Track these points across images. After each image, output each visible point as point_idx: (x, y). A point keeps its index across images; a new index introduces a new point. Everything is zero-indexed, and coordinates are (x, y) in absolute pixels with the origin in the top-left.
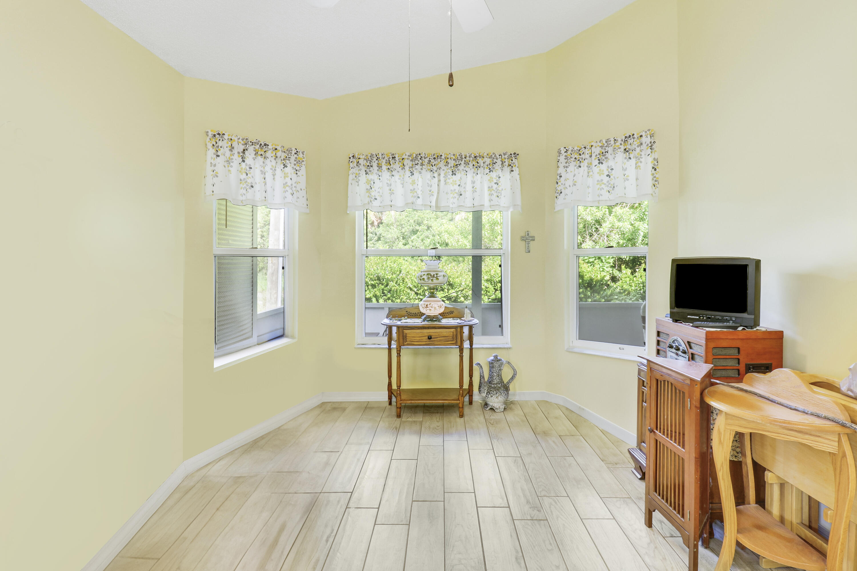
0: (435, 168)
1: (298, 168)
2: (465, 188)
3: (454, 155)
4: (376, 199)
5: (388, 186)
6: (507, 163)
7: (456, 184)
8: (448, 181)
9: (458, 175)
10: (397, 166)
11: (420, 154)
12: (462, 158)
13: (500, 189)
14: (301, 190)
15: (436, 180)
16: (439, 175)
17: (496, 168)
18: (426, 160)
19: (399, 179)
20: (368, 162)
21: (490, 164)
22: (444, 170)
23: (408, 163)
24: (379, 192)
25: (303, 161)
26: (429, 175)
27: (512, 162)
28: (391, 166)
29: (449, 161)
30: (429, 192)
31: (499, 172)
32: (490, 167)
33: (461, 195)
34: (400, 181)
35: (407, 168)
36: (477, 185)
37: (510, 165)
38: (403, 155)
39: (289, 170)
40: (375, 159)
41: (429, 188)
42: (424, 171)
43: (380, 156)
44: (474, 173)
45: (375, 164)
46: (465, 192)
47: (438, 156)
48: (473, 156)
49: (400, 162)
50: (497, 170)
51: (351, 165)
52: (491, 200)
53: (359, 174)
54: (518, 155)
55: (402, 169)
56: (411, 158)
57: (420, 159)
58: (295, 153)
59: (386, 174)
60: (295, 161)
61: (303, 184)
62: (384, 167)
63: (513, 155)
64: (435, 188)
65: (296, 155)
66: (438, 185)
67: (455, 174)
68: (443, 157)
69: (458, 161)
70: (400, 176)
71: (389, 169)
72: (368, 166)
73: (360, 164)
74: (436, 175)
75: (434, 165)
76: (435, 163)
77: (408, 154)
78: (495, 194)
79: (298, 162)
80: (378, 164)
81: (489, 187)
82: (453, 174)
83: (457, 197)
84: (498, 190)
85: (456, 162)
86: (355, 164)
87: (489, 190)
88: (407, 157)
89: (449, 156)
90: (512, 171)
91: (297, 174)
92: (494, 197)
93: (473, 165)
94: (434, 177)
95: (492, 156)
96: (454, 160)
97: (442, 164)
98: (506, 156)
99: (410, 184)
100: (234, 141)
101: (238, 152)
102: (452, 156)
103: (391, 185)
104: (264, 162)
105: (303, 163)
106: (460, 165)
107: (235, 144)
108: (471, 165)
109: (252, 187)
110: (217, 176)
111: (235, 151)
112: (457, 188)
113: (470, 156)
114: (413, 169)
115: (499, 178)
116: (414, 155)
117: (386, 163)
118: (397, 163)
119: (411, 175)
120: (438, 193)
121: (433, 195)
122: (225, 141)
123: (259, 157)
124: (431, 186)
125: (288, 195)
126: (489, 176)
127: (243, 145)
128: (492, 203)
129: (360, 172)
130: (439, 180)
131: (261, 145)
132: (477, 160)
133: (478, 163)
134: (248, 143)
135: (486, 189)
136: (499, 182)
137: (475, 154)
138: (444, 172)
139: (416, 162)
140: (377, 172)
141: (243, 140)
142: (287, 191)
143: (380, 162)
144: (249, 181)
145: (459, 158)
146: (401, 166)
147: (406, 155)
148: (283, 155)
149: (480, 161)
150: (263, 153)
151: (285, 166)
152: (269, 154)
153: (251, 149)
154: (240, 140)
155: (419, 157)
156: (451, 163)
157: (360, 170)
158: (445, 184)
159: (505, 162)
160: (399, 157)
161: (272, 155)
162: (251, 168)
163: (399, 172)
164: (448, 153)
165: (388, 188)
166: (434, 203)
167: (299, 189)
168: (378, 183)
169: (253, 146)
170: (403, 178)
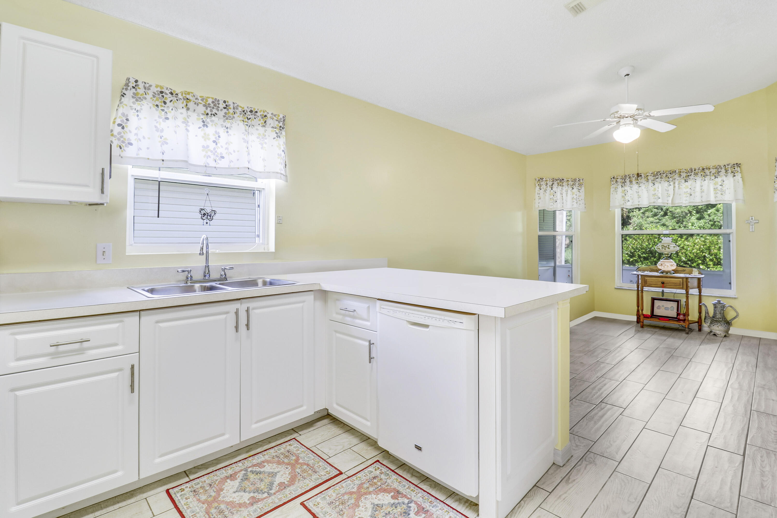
0: (671, 179)
1: (580, 188)
2: (694, 190)
3: (685, 170)
4: (629, 201)
5: (637, 193)
6: (730, 171)
7: (688, 188)
8: (681, 187)
9: (690, 182)
10: (643, 180)
11: (659, 172)
12: (692, 171)
13: (724, 189)
14: (582, 200)
15: (672, 186)
16: (674, 183)
17: (721, 175)
18: (664, 175)
19: (645, 188)
20: (623, 180)
21: (715, 173)
22: (678, 180)
23: (651, 178)
24: (631, 197)
25: (583, 184)
26: (666, 184)
27: (735, 170)
28: (639, 181)
29: (682, 174)
30: (667, 195)
31: (724, 178)
32: (716, 175)
33: (691, 195)
34: (645, 189)
35: (650, 181)
36: (705, 188)
37: (733, 172)
38: (647, 173)
39: (575, 190)
40: (628, 178)
41: (667, 192)
42: (662, 182)
43: (631, 176)
44: (702, 180)
45: (628, 181)
46: (695, 193)
47: (673, 172)
48: (701, 168)
49: (645, 178)
50: (722, 176)
51: (612, 183)
52: (716, 197)
53: (617, 187)
54: (740, 164)
55: (647, 182)
56: (653, 175)
57: (660, 175)
58: (578, 181)
59: (635, 186)
60: (578, 185)
61: (583, 197)
62: (634, 182)
63: (735, 165)
64: (671, 192)
65: (579, 182)
66: (674, 190)
67: (687, 182)
68: (677, 172)
69: (689, 173)
70: (646, 186)
71: (637, 183)
72: (623, 182)
73: (618, 182)
74: (672, 183)
75: (671, 177)
76: (671, 176)
77: (651, 172)
78: (720, 193)
79: (580, 185)
80: (630, 180)
81: (714, 189)
82: (686, 181)
83: (689, 195)
84: (722, 190)
85: (687, 174)
86: (615, 182)
87: (714, 191)
88: (650, 174)
89: (682, 171)
90: (735, 176)
91: (579, 191)
92: (719, 195)
93: (701, 175)
94: (670, 185)
95: (717, 167)
96: (686, 173)
97: (676, 176)
98: (729, 166)
99: (653, 190)
100: (548, 180)
101: (550, 186)
102: (684, 171)
103: (638, 192)
104: (562, 189)
105: (583, 185)
106: (690, 176)
107: (548, 182)
108: (699, 174)
109: (556, 201)
110: (540, 199)
111: (548, 185)
112: (689, 190)
113: (699, 169)
114: (655, 181)
115: (724, 181)
116: (656, 173)
117: (635, 179)
118: (643, 178)
119: (653, 185)
120: (674, 195)
121: (669, 196)
122: (544, 182)
123: (560, 186)
124: (668, 191)
125: (575, 203)
126: (715, 181)
127: (552, 182)
128: (717, 199)
129: (618, 186)
130: (674, 187)
131: (560, 180)
132: (704, 171)
133: (705, 173)
134: (553, 180)
135: (712, 190)
136: (724, 184)
137: (703, 167)
138: (678, 181)
139: (657, 177)
140: (629, 185)
141: (552, 179)
142: (574, 201)
143: (631, 179)
144: (555, 199)
145: (690, 171)
146: (646, 180)
147: (649, 173)
148: (572, 183)
149: (707, 172)
150: (561, 184)
151: (573, 189)
152: (564, 184)
153: (556, 183)
154: (550, 180)
155: (659, 174)
156: (684, 175)
157: (618, 185)
158: (679, 189)
159: (728, 170)
160: (644, 175)
161: (566, 184)
162: (555, 192)
163: (644, 184)
164: (681, 169)
165: (637, 194)
166: (670, 202)
167: (581, 200)
168: (630, 192)
169: (557, 181)
170: (648, 187)
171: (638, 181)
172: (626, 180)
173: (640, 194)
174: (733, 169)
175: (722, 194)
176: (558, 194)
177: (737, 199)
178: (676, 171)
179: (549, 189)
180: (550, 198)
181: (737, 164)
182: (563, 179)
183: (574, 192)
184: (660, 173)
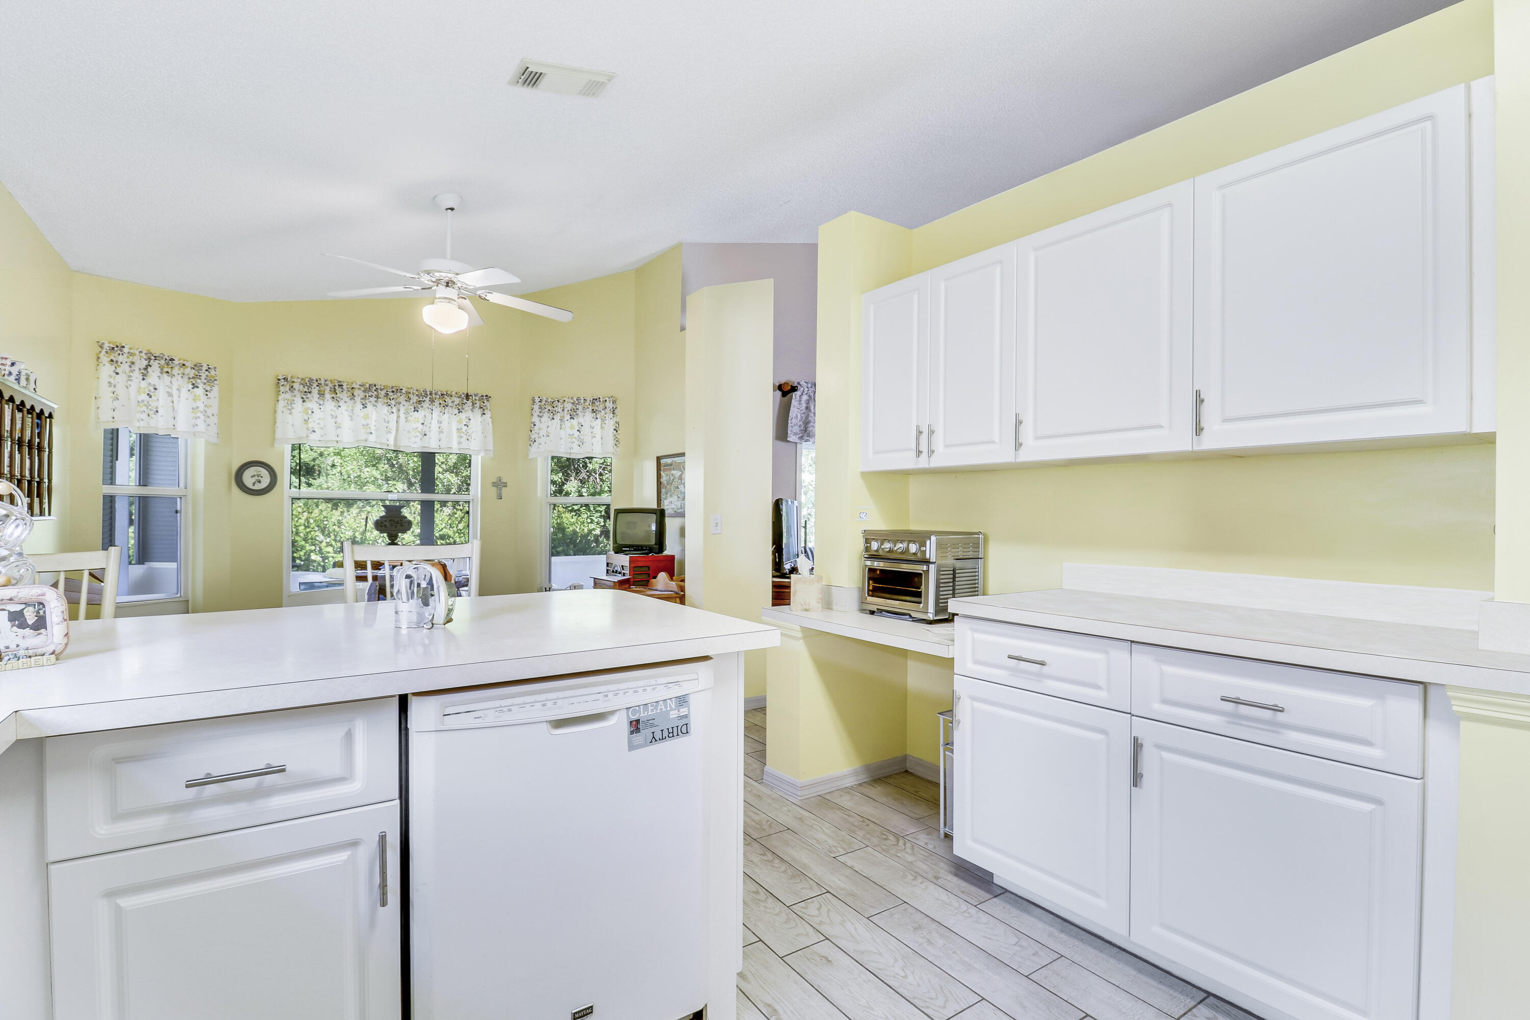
0: (393, 402)
1: (208, 388)
2: (430, 427)
3: (417, 390)
4: (314, 431)
5: (332, 418)
6: (478, 405)
7: (418, 422)
8: (410, 418)
9: (421, 413)
10: (344, 396)
11: (375, 386)
12: (427, 394)
13: (470, 431)
14: (213, 415)
15: (395, 415)
16: (399, 410)
17: (466, 409)
18: (383, 393)
19: (346, 410)
20: (306, 387)
21: (459, 404)
22: (404, 405)
23: (359, 394)
24: (318, 424)
25: (216, 380)
26: (385, 409)
27: (484, 404)
28: (337, 396)
29: (411, 396)
30: (386, 429)
31: (470, 414)
32: (460, 408)
33: (425, 435)
34: (347, 412)
35: (358, 399)
36: (445, 426)
37: (482, 408)
38: (352, 383)
39: (200, 392)
40: (315, 385)
41: (386, 424)
42: (379, 405)
43: (322, 382)
44: (441, 412)
45: (315, 391)
46: (430, 431)
47: (397, 390)
48: (439, 393)
49: (348, 391)
50: (467, 411)
51: (282, 389)
52: (459, 443)
53: (293, 400)
54: (490, 397)
55: (351, 399)
56: (363, 389)
57: (376, 391)
58: (207, 370)
59: (329, 405)
60: (206, 379)
61: (214, 409)
62: (328, 396)
63: (485, 397)
64: (393, 425)
65: (207, 373)
66: (397, 422)
67: (418, 411)
68: (404, 391)
69: (421, 397)
70: (348, 407)
71: (333, 398)
72: (306, 392)
73: (294, 389)
74: (394, 410)
75: (393, 399)
76: (394, 396)
77: (359, 383)
78: (465, 437)
79: (210, 381)
80: (319, 391)
81: (458, 429)
82: (416, 410)
83: (420, 436)
84: (468, 432)
85: (419, 398)
86: (287, 388)
87: (457, 432)
88: (358, 386)
89: (411, 391)
90: (484, 414)
91: (207, 395)
92: (464, 440)
93: (440, 404)
94: (393, 412)
95: (461, 395)
96: (417, 395)
97: (402, 399)
98: (477, 398)
99: (363, 417)
100: (135, 354)
101: (140, 369)
102: (415, 392)
103: (336, 417)
104: (171, 382)
105: (215, 382)
106: (424, 402)
107: (136, 359)
108: (437, 403)
109: (157, 411)
110: (118, 399)
111: (136, 367)
112: (420, 427)
113: (436, 394)
114: (367, 401)
115: (470, 419)
116: (368, 386)
117: (331, 391)
118: (345, 392)
119: (363, 408)
120: (397, 430)
121: (390, 432)
122: (125, 355)
123: (165, 375)
124: (388, 422)
125: (200, 422)
126: (458, 417)
127: (146, 359)
128: (462, 446)
129: (294, 398)
130: (398, 417)
131: (166, 359)
132: (444, 399)
133: (445, 402)
134: (151, 357)
135: (455, 431)
136: (470, 424)
137: (442, 391)
138: (404, 407)
139: (370, 394)
140: (318, 400)
141: (146, 354)
142: (199, 418)
143: (322, 389)
144: (153, 405)
145: (423, 394)
146: (350, 396)
147: (356, 384)
148: (193, 373)
149: (448, 399)
150: (169, 370)
151: (195, 386)
152: (176, 371)
153: (155, 364)
154: (143, 354)
155: (374, 388)
156: (414, 399)
157: (295, 396)
158: (406, 422)
159: (476, 403)
160: (347, 385)
161: (179, 372)
162: (155, 389)
163: (345, 402)
164: (409, 387)
165: (333, 420)
166: (391, 442)
167: (211, 416)
168: (318, 414)
169: (157, 361)
170: (352, 410)
171: (334, 396)
172: (313, 390)
173: (338, 420)
174: (482, 404)
175: (468, 440)
176: (161, 393)
177: (487, 450)
178: (402, 389)
179: (137, 375)
180: (139, 402)
181: (486, 396)
182: (172, 360)
183: (199, 396)
184: (377, 389)
